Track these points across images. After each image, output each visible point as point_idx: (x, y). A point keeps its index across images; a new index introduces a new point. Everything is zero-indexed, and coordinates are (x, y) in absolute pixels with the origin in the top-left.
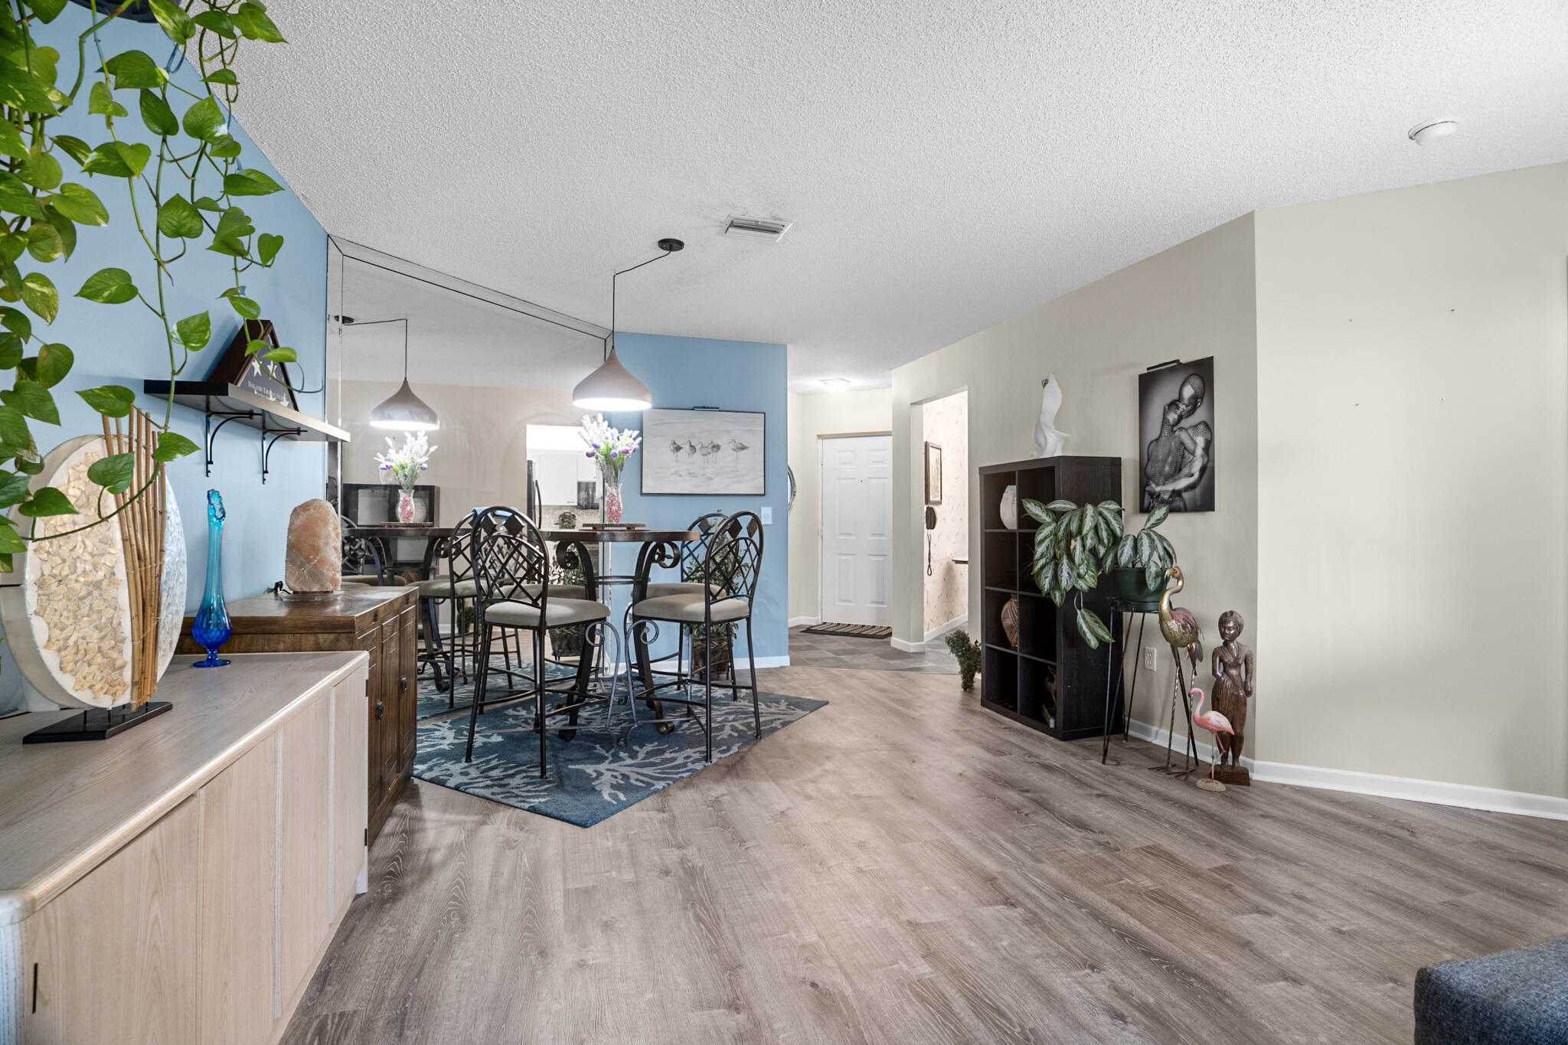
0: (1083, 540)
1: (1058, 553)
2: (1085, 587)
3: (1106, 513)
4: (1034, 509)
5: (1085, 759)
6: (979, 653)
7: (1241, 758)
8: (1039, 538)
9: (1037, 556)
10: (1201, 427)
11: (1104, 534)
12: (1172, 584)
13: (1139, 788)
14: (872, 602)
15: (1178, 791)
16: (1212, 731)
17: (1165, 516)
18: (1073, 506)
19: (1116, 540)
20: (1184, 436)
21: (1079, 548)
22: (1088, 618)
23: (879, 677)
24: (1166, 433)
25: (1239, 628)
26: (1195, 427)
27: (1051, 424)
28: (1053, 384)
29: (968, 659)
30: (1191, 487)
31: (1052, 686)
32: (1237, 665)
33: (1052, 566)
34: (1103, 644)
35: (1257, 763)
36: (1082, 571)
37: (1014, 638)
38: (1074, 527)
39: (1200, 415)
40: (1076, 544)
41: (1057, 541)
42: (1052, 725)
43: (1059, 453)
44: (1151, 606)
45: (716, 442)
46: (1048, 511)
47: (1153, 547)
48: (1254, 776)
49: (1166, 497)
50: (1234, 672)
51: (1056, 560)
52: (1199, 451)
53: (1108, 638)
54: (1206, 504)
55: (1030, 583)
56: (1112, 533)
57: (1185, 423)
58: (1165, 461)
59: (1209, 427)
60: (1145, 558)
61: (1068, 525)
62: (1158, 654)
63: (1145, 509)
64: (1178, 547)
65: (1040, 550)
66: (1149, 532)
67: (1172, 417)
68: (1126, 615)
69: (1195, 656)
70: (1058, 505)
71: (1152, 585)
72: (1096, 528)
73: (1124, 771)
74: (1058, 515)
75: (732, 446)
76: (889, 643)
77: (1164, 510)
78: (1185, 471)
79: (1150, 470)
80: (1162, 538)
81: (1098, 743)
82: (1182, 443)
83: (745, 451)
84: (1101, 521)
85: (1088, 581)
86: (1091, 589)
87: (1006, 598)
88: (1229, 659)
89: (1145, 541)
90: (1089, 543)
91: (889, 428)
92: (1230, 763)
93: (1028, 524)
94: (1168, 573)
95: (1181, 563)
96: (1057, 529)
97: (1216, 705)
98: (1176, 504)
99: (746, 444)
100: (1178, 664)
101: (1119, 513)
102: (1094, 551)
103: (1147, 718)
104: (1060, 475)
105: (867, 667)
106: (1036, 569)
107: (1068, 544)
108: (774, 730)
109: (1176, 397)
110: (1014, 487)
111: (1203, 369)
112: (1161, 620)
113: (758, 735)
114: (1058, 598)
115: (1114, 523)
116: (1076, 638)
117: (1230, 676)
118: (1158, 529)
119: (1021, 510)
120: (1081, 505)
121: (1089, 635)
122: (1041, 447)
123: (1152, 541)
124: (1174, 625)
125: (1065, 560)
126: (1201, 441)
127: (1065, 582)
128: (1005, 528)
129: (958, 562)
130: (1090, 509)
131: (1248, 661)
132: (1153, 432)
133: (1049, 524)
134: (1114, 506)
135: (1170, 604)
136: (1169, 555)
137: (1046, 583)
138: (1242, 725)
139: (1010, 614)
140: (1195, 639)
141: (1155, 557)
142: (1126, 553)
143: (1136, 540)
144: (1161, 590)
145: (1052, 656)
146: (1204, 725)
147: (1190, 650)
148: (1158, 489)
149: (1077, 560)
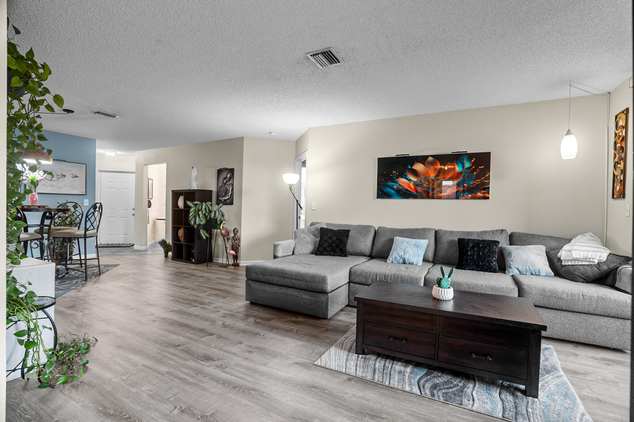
0: (202, 212)
1: (196, 215)
2: (202, 224)
3: (208, 205)
4: (189, 203)
5: (202, 267)
6: (170, 246)
7: (238, 261)
8: (191, 211)
9: (190, 216)
10: (231, 185)
11: (207, 210)
12: (224, 222)
13: (215, 270)
14: (123, 235)
15: (224, 269)
16: (231, 255)
17: (222, 206)
18: (200, 203)
19: (210, 212)
20: (227, 186)
21: (201, 214)
22: (203, 231)
23: (133, 257)
24: (223, 185)
25: (237, 232)
26: (230, 184)
27: (194, 179)
28: (195, 168)
29: (167, 248)
30: (228, 199)
31: (193, 251)
32: (237, 240)
33: (194, 218)
34: (206, 237)
35: (241, 262)
36: (202, 219)
37: (182, 239)
38: (200, 208)
39: (231, 182)
40: (200, 213)
41: (196, 212)
42: (193, 261)
43: (196, 188)
44: (219, 228)
45: (63, 174)
46: (193, 204)
47: (219, 213)
48: (240, 265)
49: (223, 201)
50: (236, 242)
51: (195, 217)
52: (230, 190)
53: (208, 236)
54: (232, 203)
55: (188, 223)
56: (209, 210)
57: (228, 183)
58: (223, 192)
59: (233, 185)
60: (217, 216)
61: (198, 208)
62: (220, 240)
63: (218, 204)
64: (225, 213)
65: (191, 214)
66: (218, 210)
67: (225, 181)
68: (213, 230)
69: (228, 239)
70: (196, 202)
71: (219, 222)
72: (205, 209)
73: (212, 268)
74: (196, 205)
75: (71, 175)
76: (133, 248)
77: (222, 204)
78: (227, 195)
79: (220, 194)
80: (221, 211)
81: (206, 264)
82: (227, 188)
83: (77, 178)
84: (207, 207)
85: (203, 222)
86: (204, 224)
87: (180, 228)
88: (235, 239)
89: (217, 212)
90: (204, 212)
91: (134, 171)
92: (235, 262)
93: (187, 207)
94: (222, 219)
95: (226, 217)
96: (196, 209)
97: (232, 250)
98: (225, 203)
99: (78, 176)
100: (225, 241)
101: (211, 205)
102: (205, 214)
103: (218, 257)
104: (196, 194)
105: (127, 255)
106: (190, 219)
107: (198, 213)
108: (104, 272)
109: (226, 176)
110: (183, 196)
111: (232, 171)
112: (221, 230)
113: (100, 274)
114: (195, 227)
115: (210, 207)
116: (200, 237)
117: (235, 243)
118: (220, 209)
119: (185, 204)
120: (202, 202)
121: (203, 236)
122: (191, 186)
123: (219, 212)
124: (223, 232)
125: (197, 217)
126: (231, 188)
127: (197, 222)
128: (179, 208)
129: (158, 219)
130: (204, 204)
131: (239, 239)
132: (220, 185)
133: (193, 207)
134: (210, 203)
135: (223, 227)
136: (223, 215)
137: (192, 223)
138: (238, 253)
139: (181, 232)
140: (228, 235)
141: (220, 216)
142: (213, 215)
143: (215, 212)
144: (220, 224)
145: (193, 242)
146: (230, 254)
147: (227, 237)
148: (221, 199)
149: (200, 217)
